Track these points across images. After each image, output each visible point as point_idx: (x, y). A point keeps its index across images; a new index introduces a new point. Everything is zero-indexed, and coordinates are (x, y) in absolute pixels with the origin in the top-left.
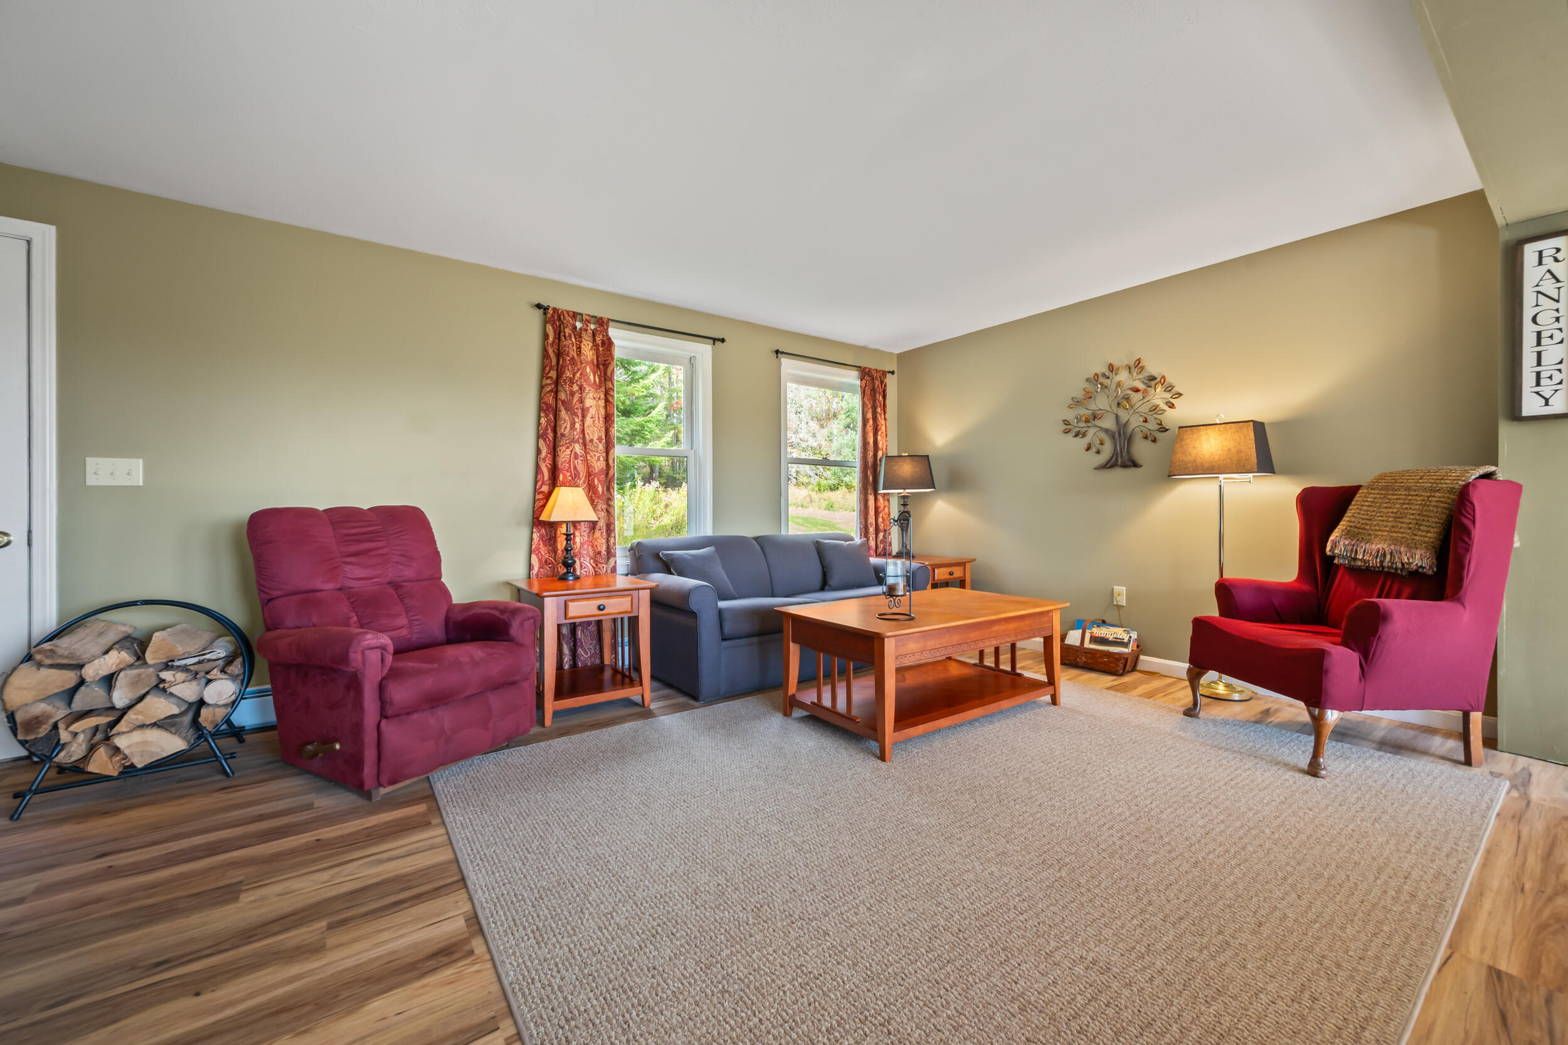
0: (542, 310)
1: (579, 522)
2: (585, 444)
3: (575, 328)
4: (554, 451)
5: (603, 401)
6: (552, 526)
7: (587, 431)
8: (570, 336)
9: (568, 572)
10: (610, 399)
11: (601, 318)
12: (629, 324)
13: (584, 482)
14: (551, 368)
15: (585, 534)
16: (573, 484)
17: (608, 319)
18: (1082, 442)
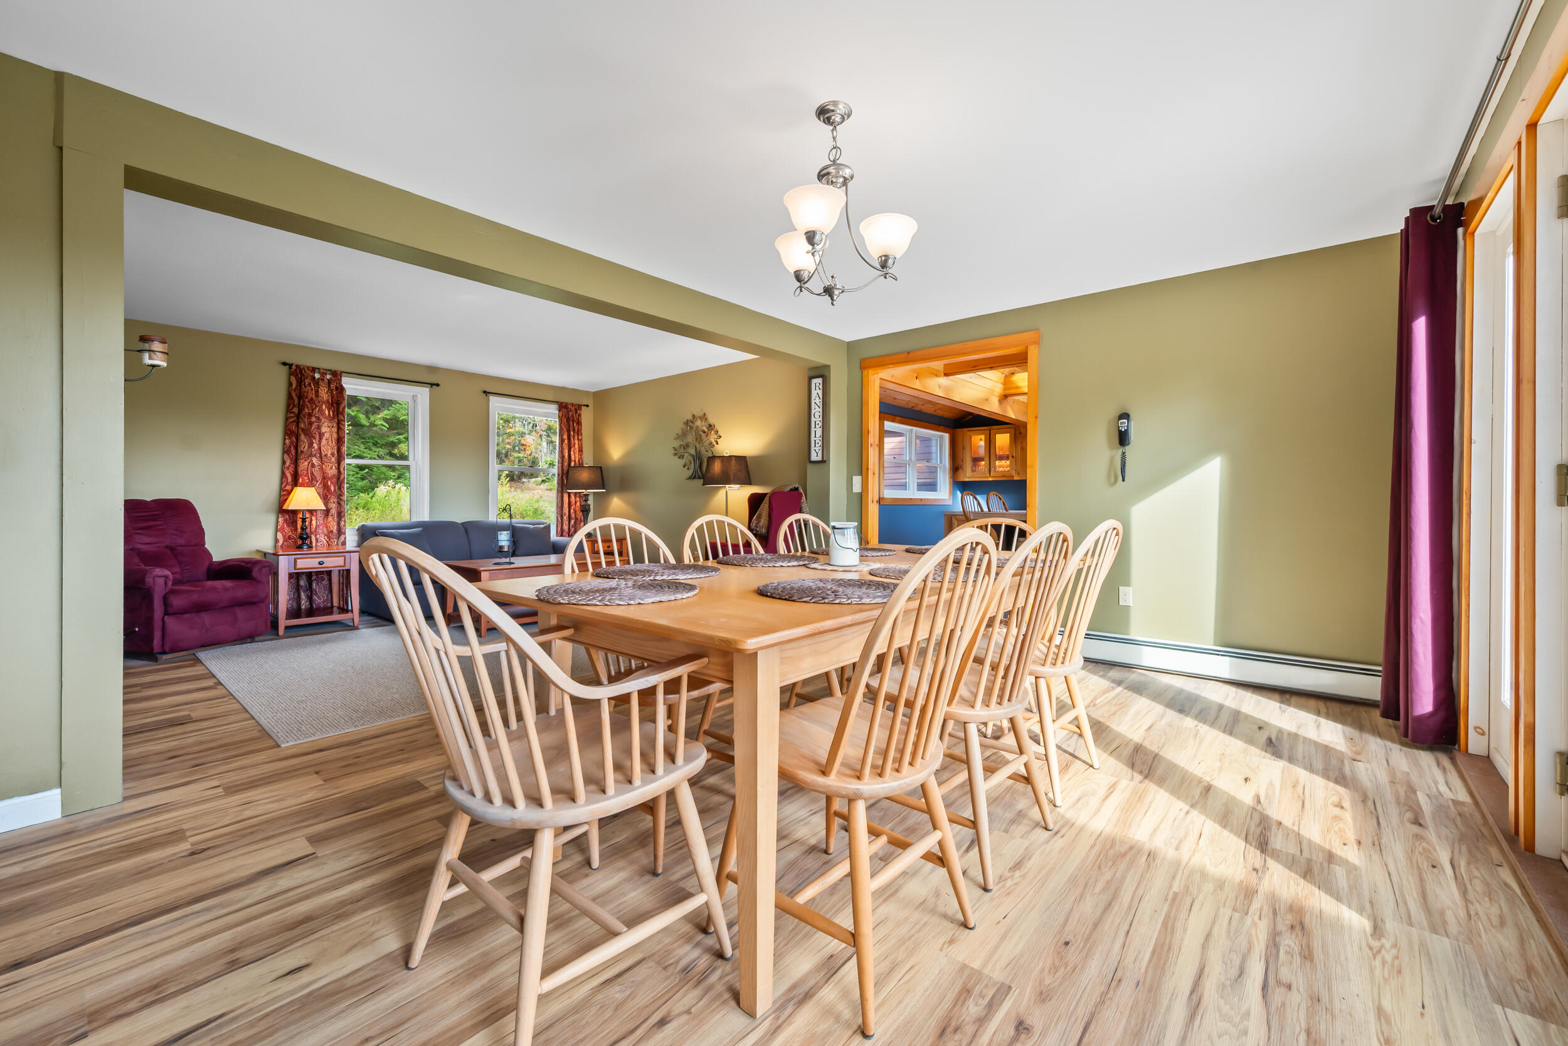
0: (288, 366)
1: (316, 511)
2: (321, 457)
3: (314, 378)
4: (296, 462)
5: (336, 429)
6: (294, 512)
7: (322, 448)
8: (310, 384)
9: (303, 543)
10: (342, 427)
11: (335, 371)
12: (358, 374)
13: (321, 483)
14: (294, 406)
15: (321, 519)
16: (310, 484)
17: (342, 372)
18: (682, 462)
